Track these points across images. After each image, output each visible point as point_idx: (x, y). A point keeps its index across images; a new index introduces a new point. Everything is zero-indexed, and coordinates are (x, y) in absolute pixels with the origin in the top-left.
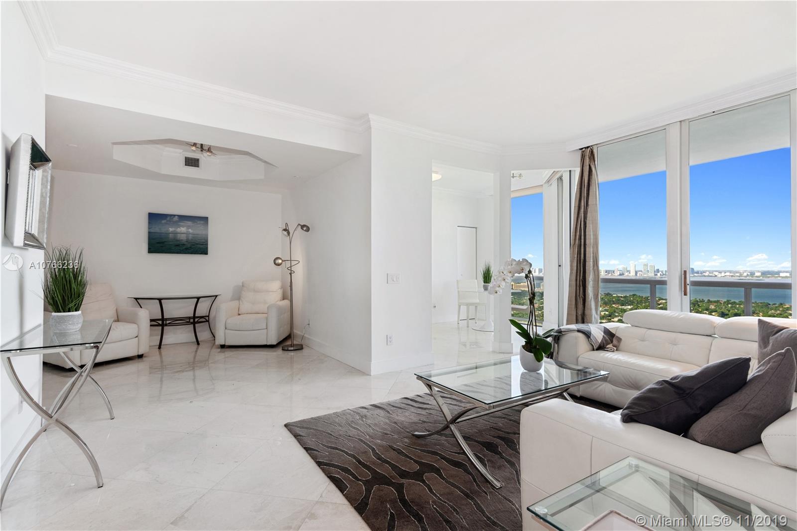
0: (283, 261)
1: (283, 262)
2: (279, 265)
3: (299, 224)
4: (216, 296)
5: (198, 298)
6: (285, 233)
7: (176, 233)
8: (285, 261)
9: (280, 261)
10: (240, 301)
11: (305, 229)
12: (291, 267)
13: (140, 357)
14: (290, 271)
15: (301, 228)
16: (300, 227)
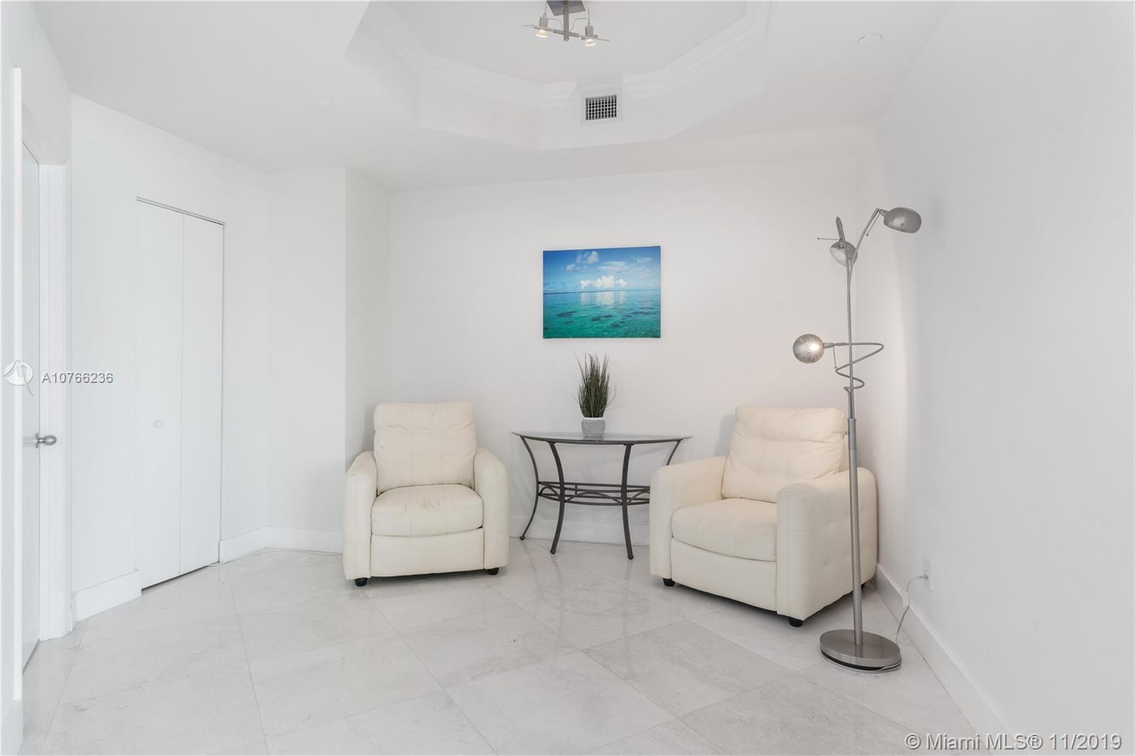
0: (824, 346)
1: (828, 351)
2: (810, 359)
3: (878, 211)
4: (679, 441)
5: (629, 445)
6: (841, 255)
7: (593, 291)
8: (832, 345)
9: (814, 347)
10: (729, 459)
11: (898, 222)
12: (850, 365)
13: (494, 572)
14: (847, 382)
15: (886, 223)
16: (881, 218)
